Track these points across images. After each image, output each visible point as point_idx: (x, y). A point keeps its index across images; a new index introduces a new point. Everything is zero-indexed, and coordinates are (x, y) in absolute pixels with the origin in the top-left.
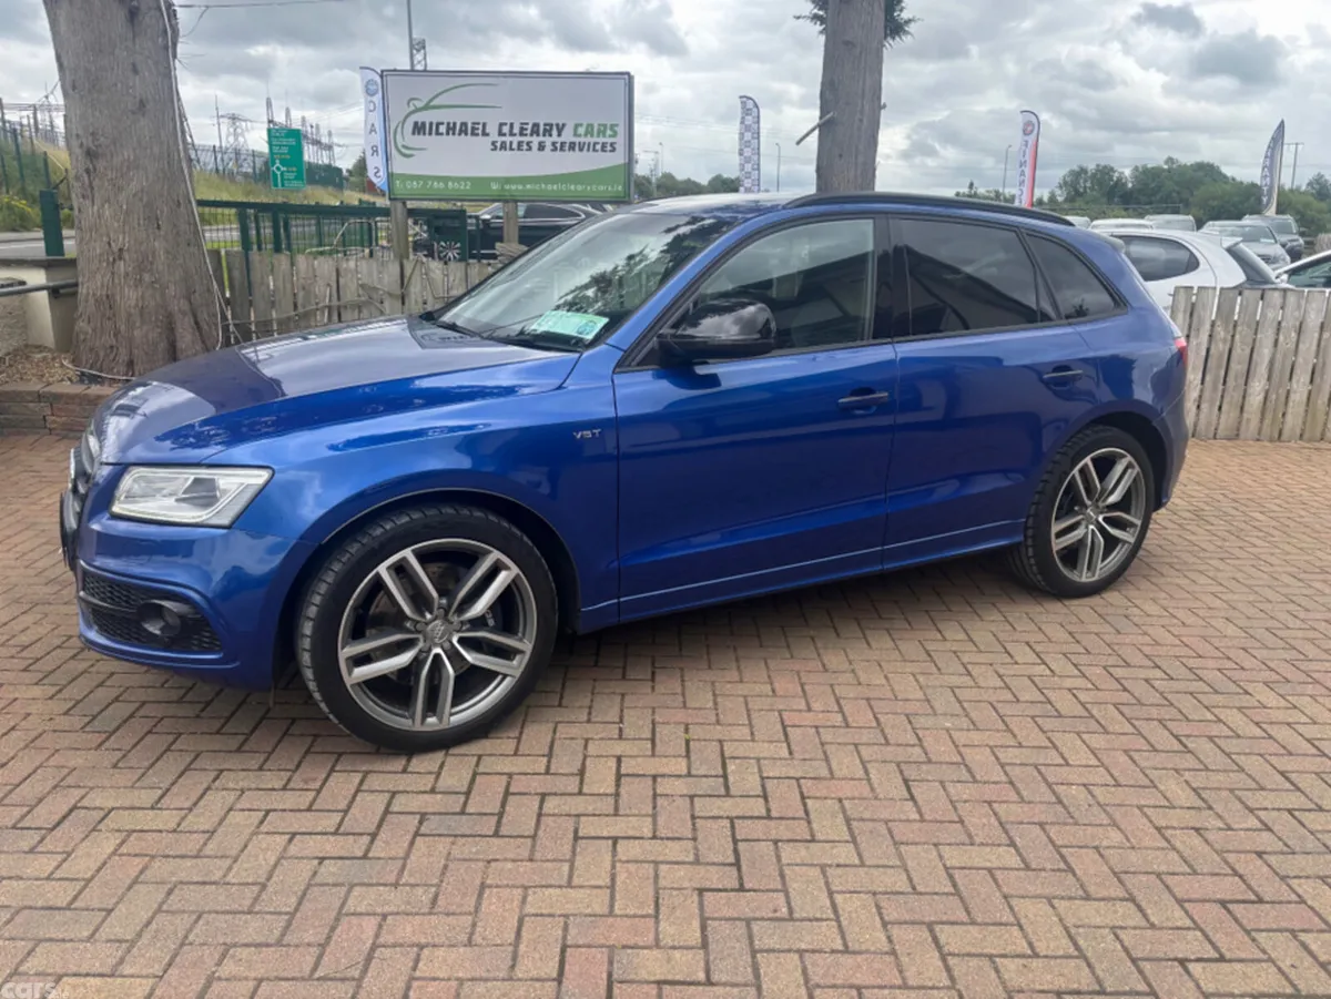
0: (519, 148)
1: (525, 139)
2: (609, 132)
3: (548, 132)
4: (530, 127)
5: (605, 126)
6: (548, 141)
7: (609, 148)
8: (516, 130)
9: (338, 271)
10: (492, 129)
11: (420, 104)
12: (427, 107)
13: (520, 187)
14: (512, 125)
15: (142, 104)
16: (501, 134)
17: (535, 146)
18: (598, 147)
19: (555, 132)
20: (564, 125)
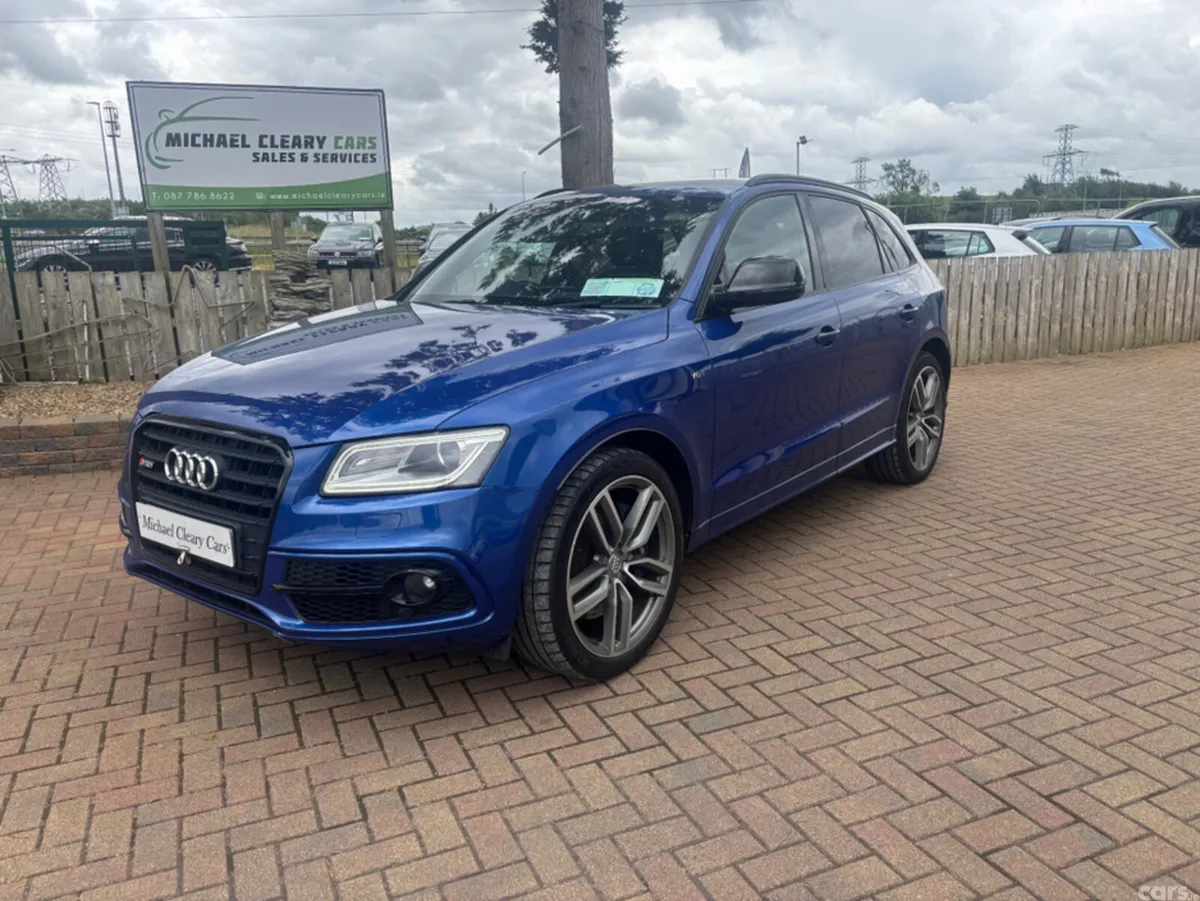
0: (282, 159)
1: (286, 151)
2: (368, 145)
3: (309, 143)
4: (291, 140)
5: (364, 139)
6: (310, 153)
7: (369, 159)
8: (278, 142)
9: (93, 287)
10: (253, 141)
11: (172, 116)
12: (181, 118)
13: (286, 197)
14: (272, 137)
16: (261, 145)
17: (297, 157)
18: (360, 158)
19: (316, 144)
20: (324, 138)
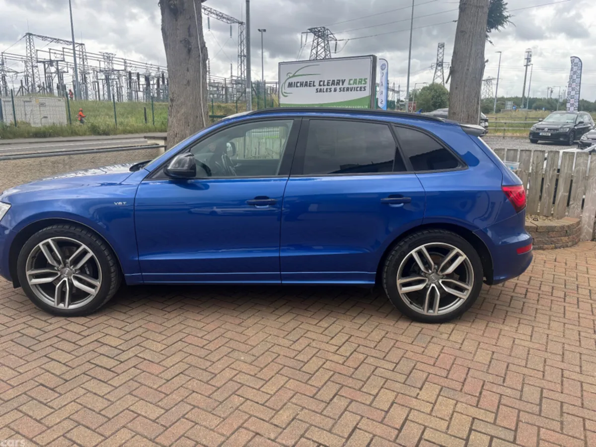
0: (327, 91)
1: (329, 87)
2: (363, 82)
3: (338, 83)
4: (331, 82)
5: (362, 79)
6: (338, 87)
7: (363, 89)
8: (326, 83)
9: (259, 143)
10: (317, 84)
11: (291, 75)
12: (294, 76)
14: (324, 81)
15: (188, 82)
16: (320, 85)
17: (333, 90)
18: (358, 89)
19: (341, 83)
20: (345, 80)
